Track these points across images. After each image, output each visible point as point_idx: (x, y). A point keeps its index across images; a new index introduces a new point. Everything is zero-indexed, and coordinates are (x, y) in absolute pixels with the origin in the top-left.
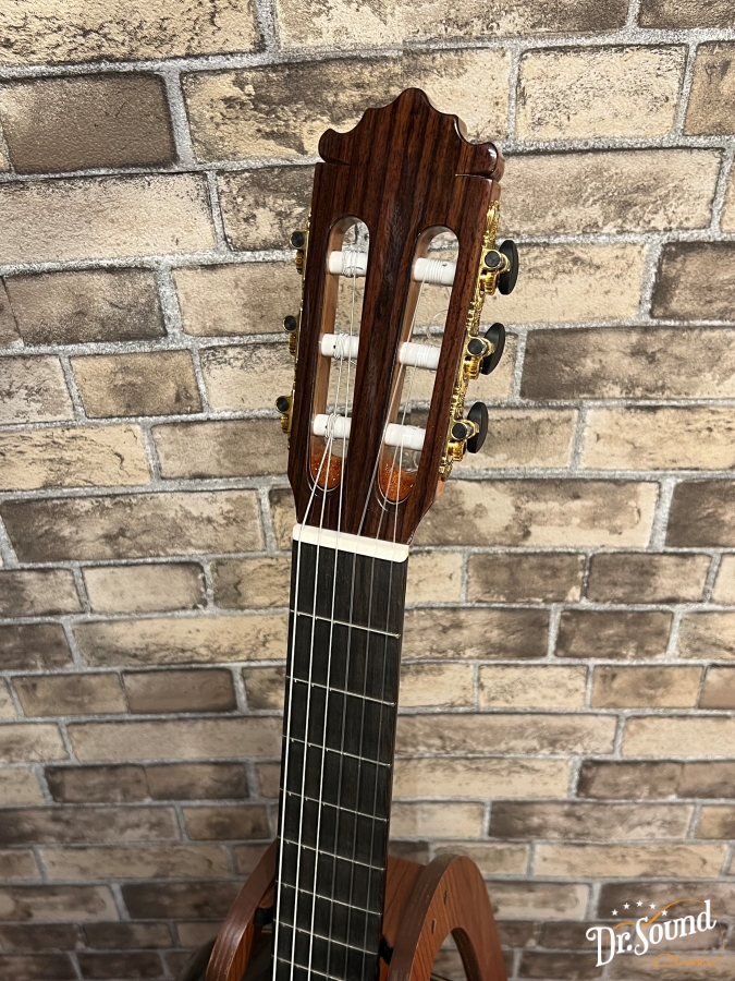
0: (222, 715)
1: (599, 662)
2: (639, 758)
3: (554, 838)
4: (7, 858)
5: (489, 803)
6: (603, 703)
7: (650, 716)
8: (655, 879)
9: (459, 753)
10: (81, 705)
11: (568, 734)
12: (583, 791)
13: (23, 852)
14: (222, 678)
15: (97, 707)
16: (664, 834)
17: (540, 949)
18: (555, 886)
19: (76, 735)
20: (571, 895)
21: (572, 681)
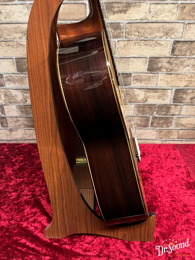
1: (181, 2)
2: (188, 40)
3: (164, 72)
4: (22, 77)
5: (149, 58)
6: (181, 18)
7: (192, 23)
8: (189, 88)
9: (142, 38)
11: (171, 30)
12: (173, 53)
16: (192, 70)
17: (157, 116)
18: (163, 90)
20: (167, 94)
21: (174, 9)
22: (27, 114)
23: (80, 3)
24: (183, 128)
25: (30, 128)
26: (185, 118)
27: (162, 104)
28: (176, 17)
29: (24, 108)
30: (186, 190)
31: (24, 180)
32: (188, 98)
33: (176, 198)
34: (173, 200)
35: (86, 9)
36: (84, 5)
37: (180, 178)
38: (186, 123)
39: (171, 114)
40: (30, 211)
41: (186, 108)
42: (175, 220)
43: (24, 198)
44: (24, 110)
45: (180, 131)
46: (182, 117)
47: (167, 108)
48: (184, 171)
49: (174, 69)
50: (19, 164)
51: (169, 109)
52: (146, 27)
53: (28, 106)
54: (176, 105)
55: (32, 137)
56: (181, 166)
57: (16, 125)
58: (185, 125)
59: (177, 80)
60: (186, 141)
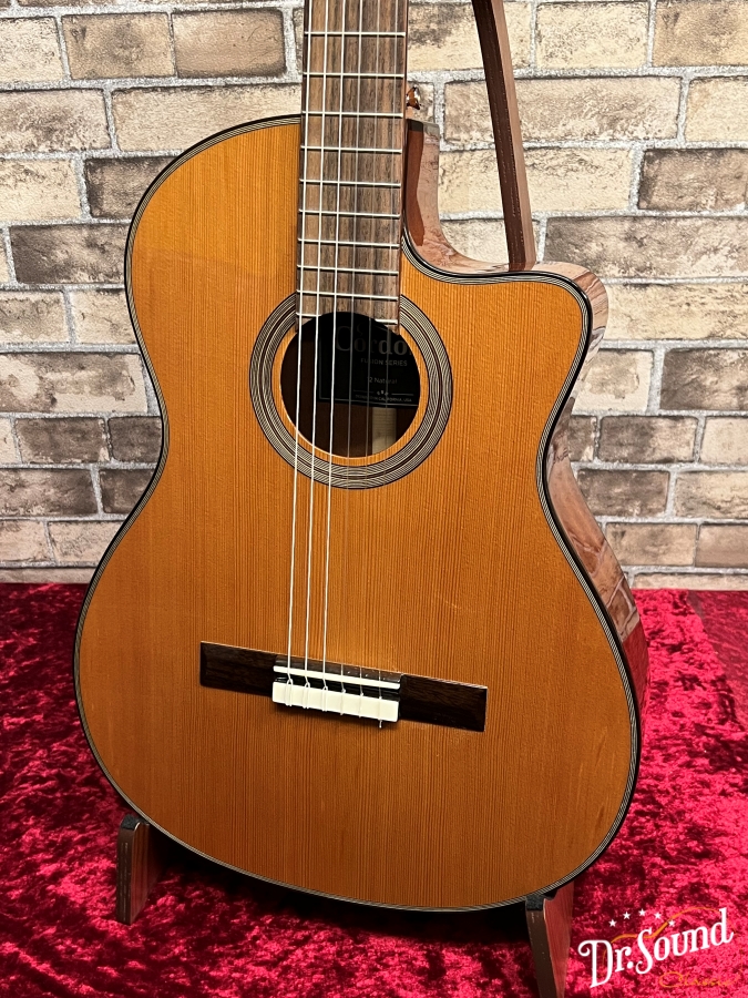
0: (270, 80)
2: (705, 145)
3: (614, 277)
4: (35, 305)
5: (546, 221)
6: (666, 58)
7: (715, 77)
8: (724, 342)
10: (128, 62)
11: (629, 107)
12: (644, 199)
13: (54, 296)
14: (271, 23)
15: (143, 67)
16: (732, 268)
17: (598, 464)
18: (616, 354)
19: (120, 108)
20: (632, 370)
21: (633, 26)
22: (57, 458)
23: (259, 10)
24: (717, 517)
25: (70, 515)
26: (720, 476)
27: (618, 414)
28: (645, 54)
29: (46, 429)
30: (706, 771)
31: (34, 721)
32: (724, 386)
33: (663, 801)
34: (645, 809)
35: (282, 30)
36: (275, 18)
37: (688, 725)
38: (727, 495)
39: (658, 456)
40: (41, 838)
41: (721, 432)
42: (642, 888)
43: (26, 788)
44: (44, 438)
45: (705, 532)
46: (707, 468)
47: (641, 428)
48: (711, 699)
49: (654, 265)
50: (19, 662)
51: (647, 434)
52: (525, 98)
53: (63, 423)
54: (676, 418)
55: (77, 556)
56: (701, 678)
57: (14, 502)
58: (723, 505)
59: (672, 311)
60: (735, 575)
